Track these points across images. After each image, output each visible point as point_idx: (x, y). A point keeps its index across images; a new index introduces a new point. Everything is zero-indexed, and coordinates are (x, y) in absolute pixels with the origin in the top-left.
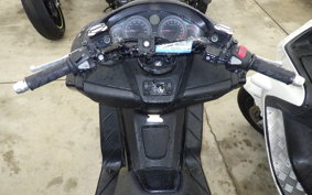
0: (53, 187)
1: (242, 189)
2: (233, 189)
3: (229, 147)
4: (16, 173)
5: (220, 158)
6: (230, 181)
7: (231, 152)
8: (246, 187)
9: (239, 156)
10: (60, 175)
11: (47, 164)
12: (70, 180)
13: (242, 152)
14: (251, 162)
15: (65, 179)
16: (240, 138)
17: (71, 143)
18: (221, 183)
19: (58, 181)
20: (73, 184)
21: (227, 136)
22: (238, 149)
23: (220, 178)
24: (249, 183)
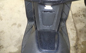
0: (13, 26)
1: (79, 32)
2: (75, 32)
3: (76, 16)
4: (1, 20)
5: (73, 20)
6: (75, 29)
7: (77, 18)
8: (80, 32)
9: (80, 20)
10: (15, 22)
11: (11, 18)
12: (19, 24)
13: (81, 19)
14: (84, 23)
15: (17, 24)
16: (81, 13)
17: (19, 11)
18: (71, 29)
19: (15, 24)
20: (20, 25)
21: (76, 12)
22: (80, 18)
23: (71, 27)
24: (82, 30)
